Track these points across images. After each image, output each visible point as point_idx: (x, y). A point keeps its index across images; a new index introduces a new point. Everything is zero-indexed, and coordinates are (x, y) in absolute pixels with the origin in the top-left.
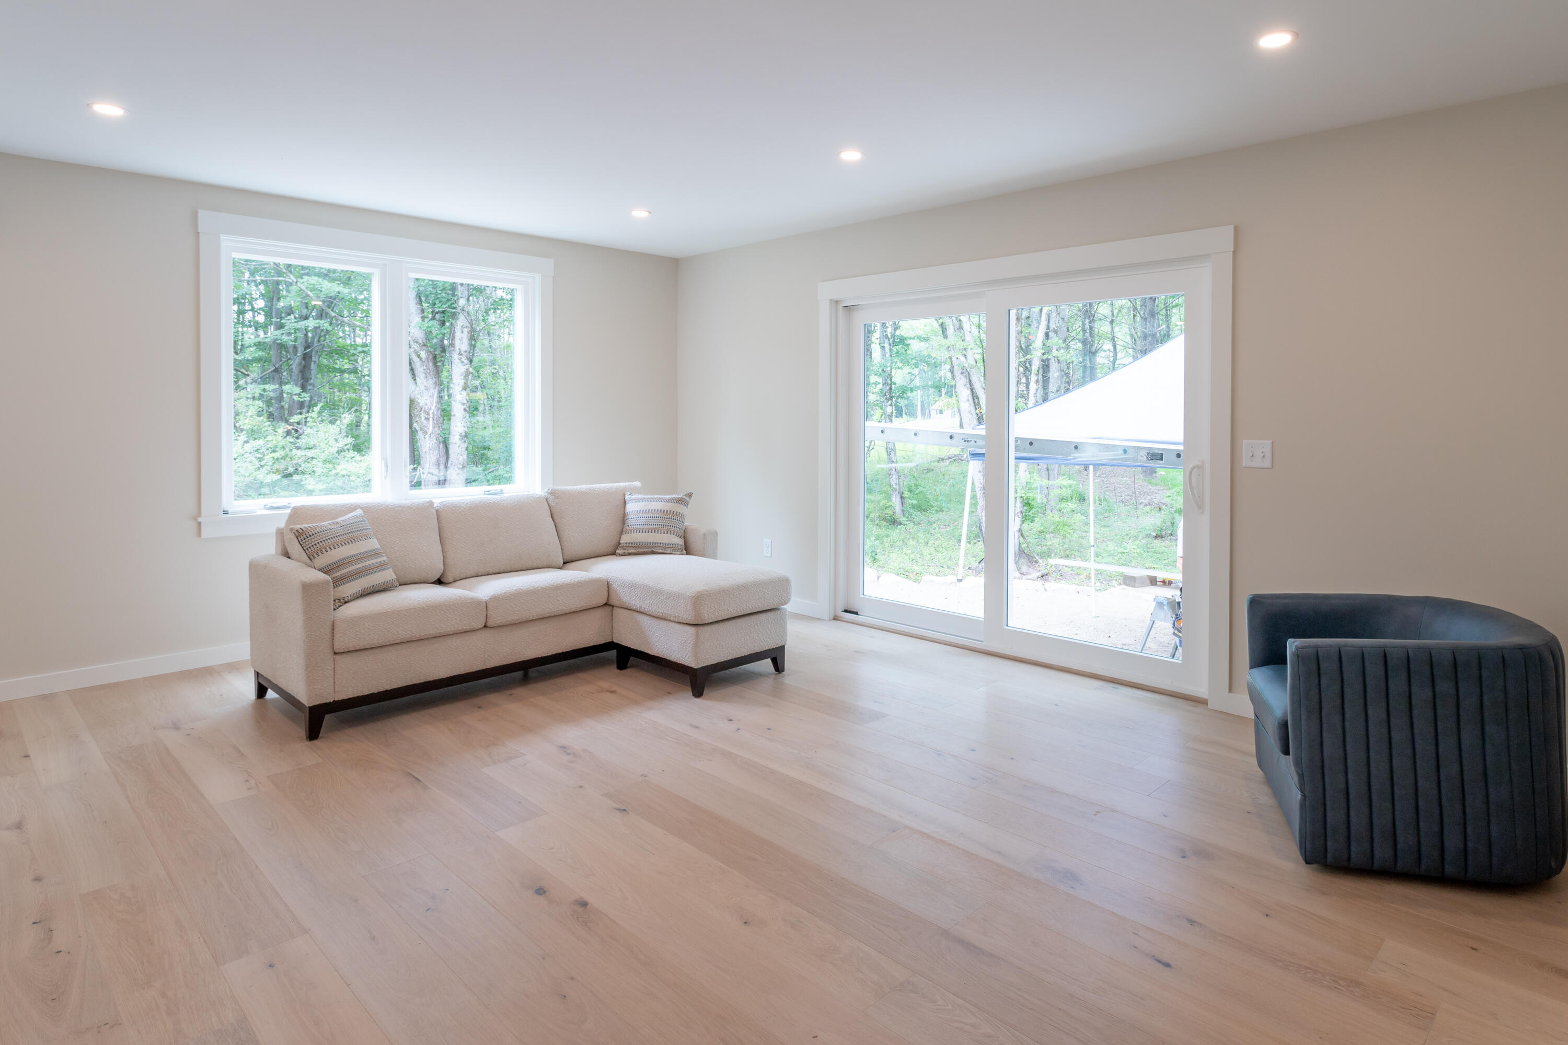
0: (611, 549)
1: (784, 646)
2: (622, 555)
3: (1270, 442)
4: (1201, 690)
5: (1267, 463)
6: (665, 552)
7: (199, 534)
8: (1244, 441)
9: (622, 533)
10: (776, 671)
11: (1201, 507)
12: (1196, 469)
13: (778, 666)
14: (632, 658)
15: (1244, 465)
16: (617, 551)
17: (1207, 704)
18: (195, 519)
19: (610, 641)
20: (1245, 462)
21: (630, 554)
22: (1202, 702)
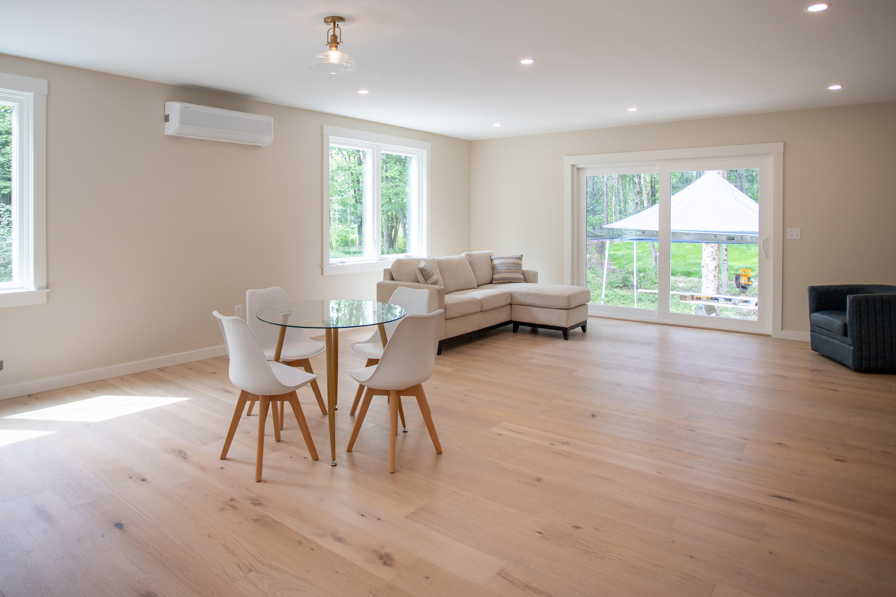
0: (489, 281)
1: (586, 321)
2: (496, 284)
3: (799, 229)
4: (768, 330)
5: (799, 238)
6: (517, 282)
7: (322, 274)
8: (788, 229)
9: (493, 274)
10: (583, 331)
11: (767, 256)
12: (765, 241)
13: (584, 329)
14: (520, 326)
15: (788, 239)
16: (493, 282)
17: (771, 336)
18: (321, 267)
19: (510, 320)
20: (789, 237)
21: (499, 283)
22: (770, 336)
